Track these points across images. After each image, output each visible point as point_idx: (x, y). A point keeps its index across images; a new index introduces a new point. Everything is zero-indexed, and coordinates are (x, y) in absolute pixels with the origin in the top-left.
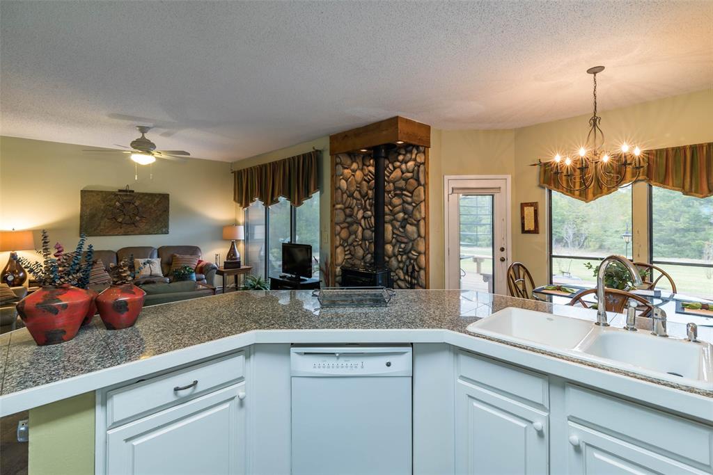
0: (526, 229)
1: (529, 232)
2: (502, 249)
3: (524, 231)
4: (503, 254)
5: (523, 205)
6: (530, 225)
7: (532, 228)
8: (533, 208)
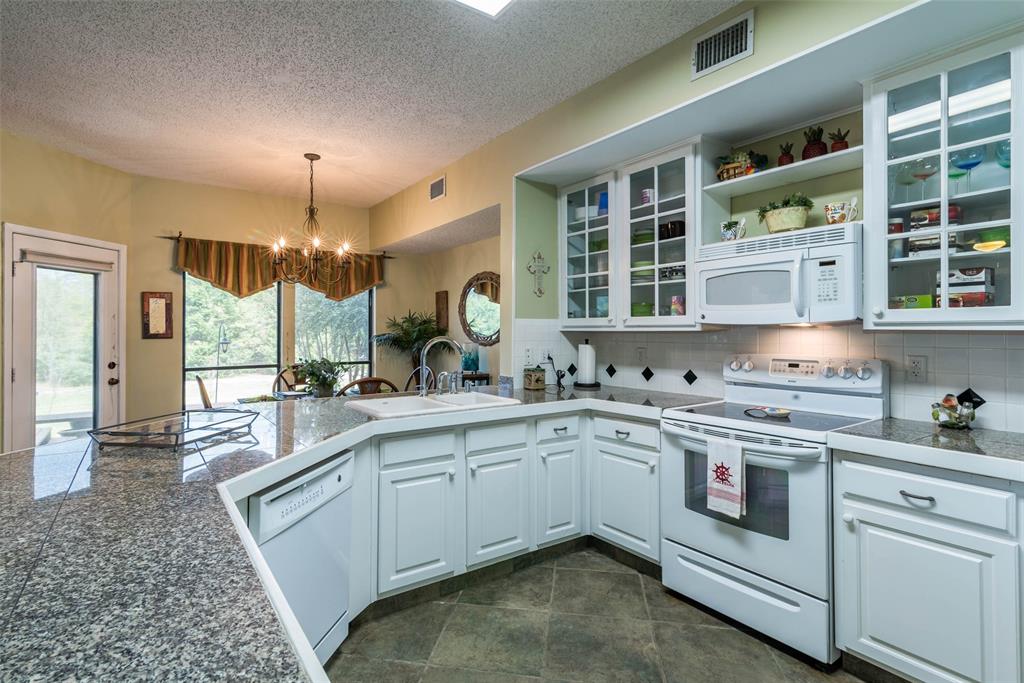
0: (152, 331)
1: (156, 336)
2: (112, 366)
3: (146, 334)
4: (113, 374)
5: (145, 297)
6: (157, 324)
7: (162, 330)
8: (163, 301)
